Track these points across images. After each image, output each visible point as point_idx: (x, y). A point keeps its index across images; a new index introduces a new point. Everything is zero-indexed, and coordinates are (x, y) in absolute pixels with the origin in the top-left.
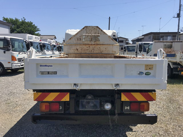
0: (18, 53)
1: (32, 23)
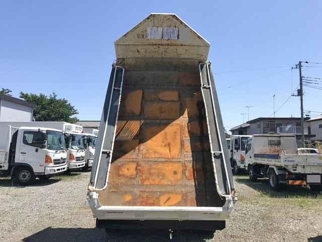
0: (54, 151)
1: (66, 102)
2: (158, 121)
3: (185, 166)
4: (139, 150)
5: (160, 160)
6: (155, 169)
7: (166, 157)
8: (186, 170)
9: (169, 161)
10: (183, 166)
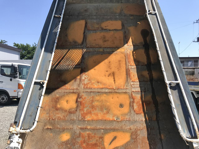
0: (25, 80)
2: (101, 50)
3: (133, 98)
4: (80, 79)
5: (104, 90)
6: (98, 101)
7: (111, 87)
8: (133, 102)
9: (113, 92)
10: (130, 98)
